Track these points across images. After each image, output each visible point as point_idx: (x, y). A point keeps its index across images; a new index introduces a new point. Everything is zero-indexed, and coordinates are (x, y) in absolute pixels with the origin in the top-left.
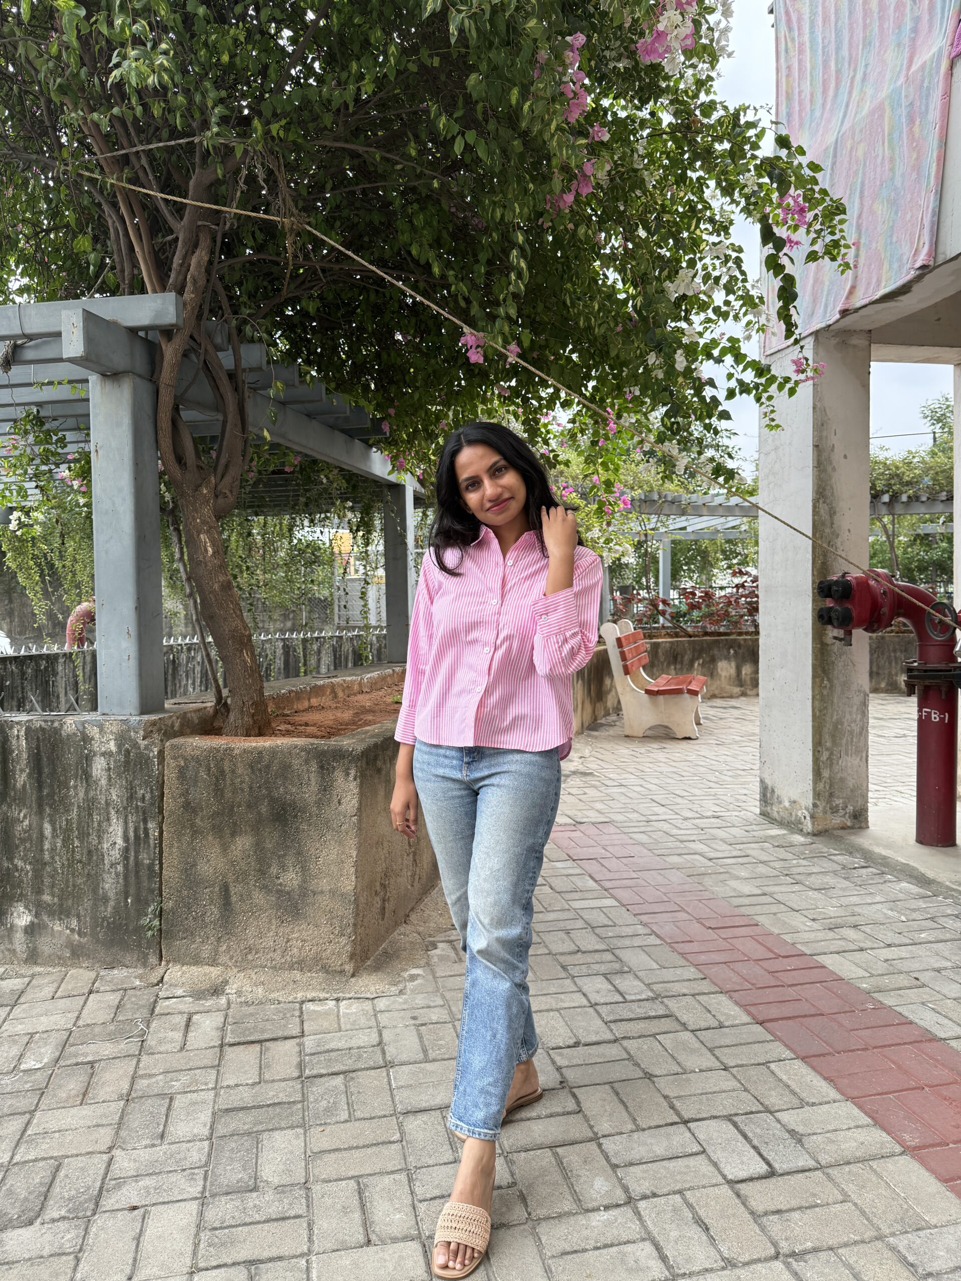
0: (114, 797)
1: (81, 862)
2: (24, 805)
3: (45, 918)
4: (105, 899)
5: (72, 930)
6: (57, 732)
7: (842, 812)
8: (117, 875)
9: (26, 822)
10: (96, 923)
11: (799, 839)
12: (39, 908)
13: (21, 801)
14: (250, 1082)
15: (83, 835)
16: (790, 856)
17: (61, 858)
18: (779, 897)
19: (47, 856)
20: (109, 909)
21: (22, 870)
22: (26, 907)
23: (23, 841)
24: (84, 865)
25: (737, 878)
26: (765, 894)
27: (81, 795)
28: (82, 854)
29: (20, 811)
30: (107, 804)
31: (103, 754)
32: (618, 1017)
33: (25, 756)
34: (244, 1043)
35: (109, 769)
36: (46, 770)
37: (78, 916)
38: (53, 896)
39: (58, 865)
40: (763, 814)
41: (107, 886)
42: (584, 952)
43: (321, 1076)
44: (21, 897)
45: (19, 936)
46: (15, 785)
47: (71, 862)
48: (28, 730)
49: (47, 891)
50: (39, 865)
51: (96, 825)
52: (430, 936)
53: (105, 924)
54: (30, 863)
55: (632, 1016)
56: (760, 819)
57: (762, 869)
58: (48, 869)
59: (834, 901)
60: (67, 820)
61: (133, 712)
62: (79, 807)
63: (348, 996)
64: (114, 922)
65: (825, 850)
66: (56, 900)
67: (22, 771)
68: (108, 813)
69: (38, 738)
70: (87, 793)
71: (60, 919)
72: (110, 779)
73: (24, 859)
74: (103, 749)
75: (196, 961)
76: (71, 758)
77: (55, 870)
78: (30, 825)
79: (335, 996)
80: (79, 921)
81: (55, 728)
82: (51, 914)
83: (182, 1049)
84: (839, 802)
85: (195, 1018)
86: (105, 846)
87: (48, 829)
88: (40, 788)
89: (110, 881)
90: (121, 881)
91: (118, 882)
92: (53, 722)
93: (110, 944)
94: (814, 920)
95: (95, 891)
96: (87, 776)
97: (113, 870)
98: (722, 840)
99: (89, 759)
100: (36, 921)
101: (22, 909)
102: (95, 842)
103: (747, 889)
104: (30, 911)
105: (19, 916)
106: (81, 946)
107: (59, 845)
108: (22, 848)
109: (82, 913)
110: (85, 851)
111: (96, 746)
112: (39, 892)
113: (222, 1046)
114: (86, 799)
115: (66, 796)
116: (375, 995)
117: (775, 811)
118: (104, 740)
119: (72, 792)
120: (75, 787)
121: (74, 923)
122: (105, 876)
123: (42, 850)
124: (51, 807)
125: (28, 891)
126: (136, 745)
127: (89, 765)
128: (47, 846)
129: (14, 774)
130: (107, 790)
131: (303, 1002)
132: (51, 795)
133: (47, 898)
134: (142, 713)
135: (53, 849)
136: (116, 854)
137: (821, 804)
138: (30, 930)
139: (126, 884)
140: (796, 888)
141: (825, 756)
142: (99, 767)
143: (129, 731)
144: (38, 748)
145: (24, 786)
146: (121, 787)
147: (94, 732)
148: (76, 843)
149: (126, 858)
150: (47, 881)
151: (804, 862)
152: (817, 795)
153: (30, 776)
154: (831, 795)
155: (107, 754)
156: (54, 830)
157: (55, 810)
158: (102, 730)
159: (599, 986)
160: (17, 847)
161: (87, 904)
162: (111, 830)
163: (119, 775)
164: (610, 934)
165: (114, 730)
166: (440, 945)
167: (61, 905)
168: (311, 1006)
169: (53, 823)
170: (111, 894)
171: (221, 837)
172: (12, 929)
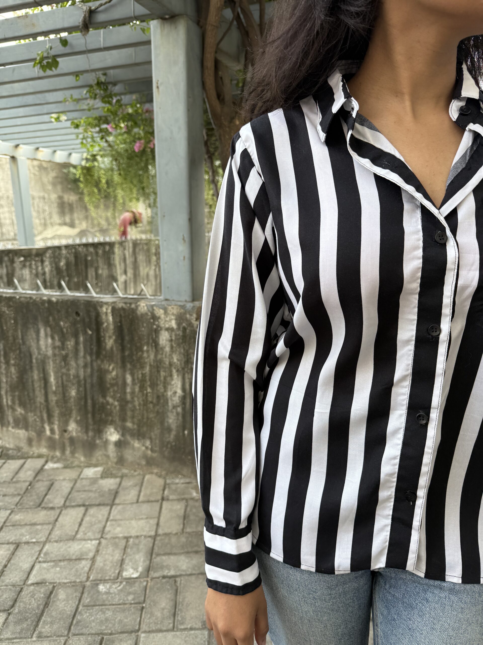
0: (175, 360)
1: (152, 402)
2: (112, 361)
3: (128, 438)
4: (169, 430)
5: (147, 448)
6: (133, 311)
8: (178, 414)
9: (114, 373)
10: (163, 445)
12: (124, 431)
13: (110, 357)
15: (153, 385)
17: (138, 399)
19: (129, 397)
20: (172, 436)
21: (112, 404)
22: (116, 429)
23: (112, 385)
24: (154, 405)
27: (152, 357)
28: (153, 398)
29: (110, 365)
30: (171, 364)
31: (167, 329)
33: (112, 327)
35: (171, 340)
36: (127, 338)
37: (151, 439)
38: (133, 423)
39: (136, 403)
41: (170, 421)
44: (112, 423)
45: (111, 448)
46: (105, 347)
47: (145, 403)
48: (114, 309)
49: (129, 420)
50: (124, 403)
51: (162, 378)
53: (169, 446)
54: (118, 401)
58: (130, 405)
60: (142, 374)
61: (188, 298)
62: (150, 365)
64: (175, 445)
66: (135, 427)
67: (110, 337)
68: (171, 372)
69: (121, 316)
70: (156, 356)
71: (138, 439)
72: (172, 347)
73: (114, 397)
74: (167, 326)
76: (144, 330)
77: (134, 406)
78: (117, 375)
80: (151, 442)
81: (133, 309)
82: (133, 435)
86: (169, 393)
87: (129, 379)
88: (123, 349)
89: (173, 417)
90: (180, 418)
91: (178, 419)
92: (131, 304)
93: (172, 459)
95: (162, 423)
96: (156, 344)
97: (174, 411)
99: (157, 331)
100: (122, 439)
101: (112, 430)
102: (162, 390)
104: (118, 432)
105: (111, 434)
106: (153, 458)
107: (137, 389)
108: (111, 390)
109: (153, 437)
110: (155, 396)
111: (162, 324)
112: (124, 419)
114: (155, 360)
115: (141, 357)
118: (168, 319)
119: (145, 355)
120: (148, 351)
121: (148, 443)
122: (170, 414)
123: (125, 393)
124: (131, 363)
125: (117, 419)
127: (157, 337)
128: (128, 390)
129: (105, 339)
130: (170, 355)
132: (131, 355)
133: (129, 424)
134: (194, 300)
135: (133, 393)
136: (176, 400)
138: (119, 444)
139: (184, 422)
142: (164, 337)
143: (185, 313)
144: (121, 322)
145: (112, 348)
146: (180, 353)
147: (160, 312)
148: (149, 390)
149: (184, 404)
150: (129, 413)
153: (115, 341)
155: (170, 330)
156: (133, 380)
157: (134, 366)
158: (166, 312)
160: (108, 389)
161: (156, 431)
162: (173, 383)
163: (179, 345)
165: (175, 312)
167: (139, 430)
169: (132, 375)
170: (174, 426)
172: (106, 442)
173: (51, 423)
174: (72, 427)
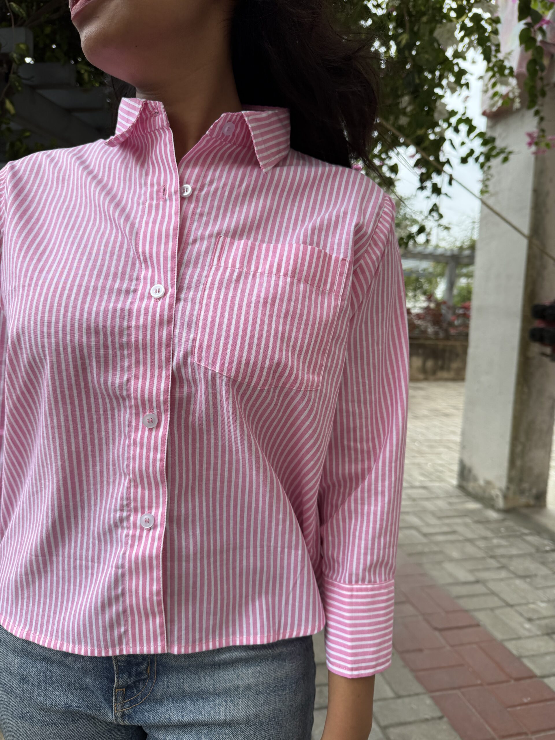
7: (527, 494)
11: (493, 515)
16: (489, 534)
18: (492, 585)
25: (451, 560)
26: (477, 582)
40: (461, 487)
56: (458, 492)
57: (470, 549)
59: (540, 593)
65: (516, 528)
84: (526, 485)
94: (530, 620)
98: (433, 513)
103: (463, 575)
117: (471, 486)
137: (513, 487)
140: (503, 574)
141: (519, 449)
151: (503, 542)
152: (510, 480)
154: (521, 480)
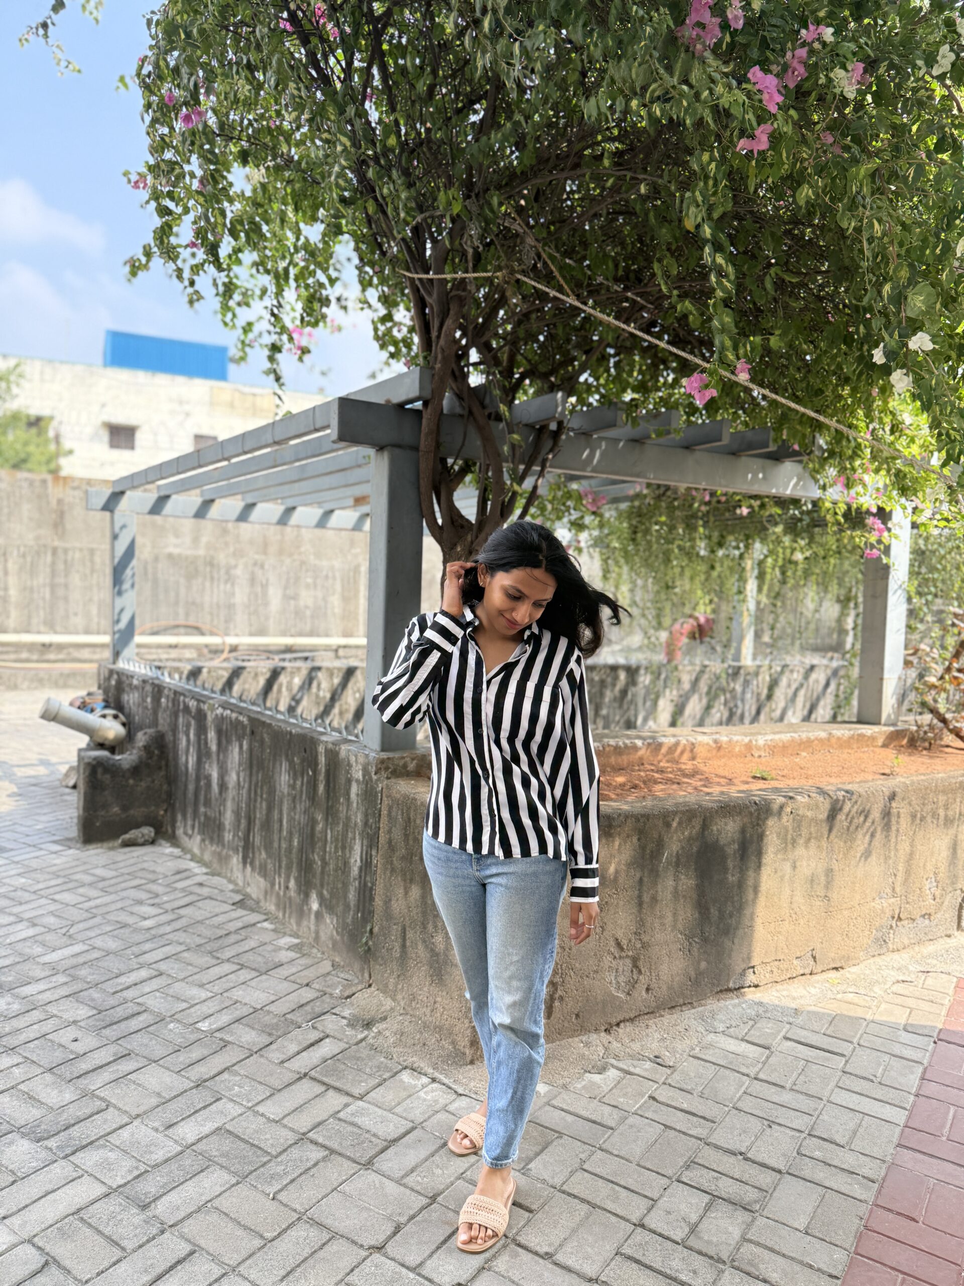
0: (359, 820)
1: (341, 869)
2: (321, 810)
3: (323, 909)
4: (349, 908)
5: (334, 927)
6: (337, 755)
8: (356, 889)
9: (321, 826)
10: (344, 926)
12: (322, 900)
13: (320, 806)
14: (272, 1117)
15: (343, 847)
17: (333, 861)
19: (327, 857)
20: (350, 917)
21: (317, 863)
22: (317, 896)
23: (319, 840)
24: (342, 873)
27: (345, 812)
28: (342, 864)
29: (319, 815)
30: (355, 825)
32: (638, 1256)
33: (323, 770)
34: (319, 1081)
35: (358, 795)
36: (331, 785)
37: (337, 916)
38: (328, 892)
39: (331, 867)
41: (350, 897)
42: (747, 1159)
43: (316, 1143)
44: (315, 887)
45: (313, 919)
46: (318, 793)
47: (337, 868)
48: (326, 752)
49: (326, 887)
50: (325, 863)
51: (349, 840)
52: (616, 1057)
53: (348, 929)
54: (320, 860)
55: (657, 1265)
58: (327, 868)
60: (338, 831)
61: (378, 749)
62: (343, 822)
63: (446, 1081)
64: (352, 930)
66: (329, 897)
67: (322, 782)
68: (355, 833)
69: (330, 759)
70: (347, 811)
71: (329, 913)
72: (358, 803)
73: (318, 855)
74: (356, 776)
75: (384, 990)
76: (342, 778)
77: (330, 870)
79: (437, 1075)
80: (337, 920)
82: (326, 907)
83: (282, 1062)
85: (327, 1040)
86: (352, 861)
87: (329, 835)
88: (328, 798)
89: (352, 892)
90: (357, 895)
91: (355, 896)
92: (338, 746)
93: (349, 948)
95: (345, 897)
96: (348, 797)
97: (354, 884)
99: (350, 783)
100: (320, 909)
101: (315, 896)
102: (348, 855)
104: (318, 900)
105: (313, 901)
106: (337, 942)
108: (318, 846)
109: (339, 913)
110: (343, 862)
111: (353, 773)
112: (322, 886)
113: (305, 1075)
114: (346, 817)
115: (338, 810)
116: (467, 1092)
118: (357, 769)
119: (341, 808)
120: (343, 804)
121: (335, 921)
122: (351, 887)
123: (326, 851)
124: (331, 816)
125: (318, 883)
126: (371, 778)
127: (350, 788)
128: (328, 849)
129: (318, 783)
130: (356, 813)
131: (406, 1068)
132: (332, 807)
133: (325, 892)
134: (383, 750)
135: (330, 853)
136: (356, 870)
138: (318, 916)
139: (359, 901)
142: (354, 789)
143: (369, 765)
144: (329, 765)
145: (322, 795)
146: (362, 812)
147: (353, 760)
148: (340, 853)
149: (360, 877)
150: (326, 879)
153: (324, 787)
155: (357, 781)
156: (332, 836)
157: (333, 821)
158: (357, 763)
159: (683, 1206)
160: (316, 844)
161: (341, 907)
162: (355, 848)
163: (362, 802)
164: (817, 1154)
165: (363, 762)
166: (612, 1073)
167: (331, 902)
168: (405, 1076)
169: (332, 831)
170: (352, 905)
171: (405, 881)
172: (310, 909)
173: (280, 876)
174: (292, 884)
